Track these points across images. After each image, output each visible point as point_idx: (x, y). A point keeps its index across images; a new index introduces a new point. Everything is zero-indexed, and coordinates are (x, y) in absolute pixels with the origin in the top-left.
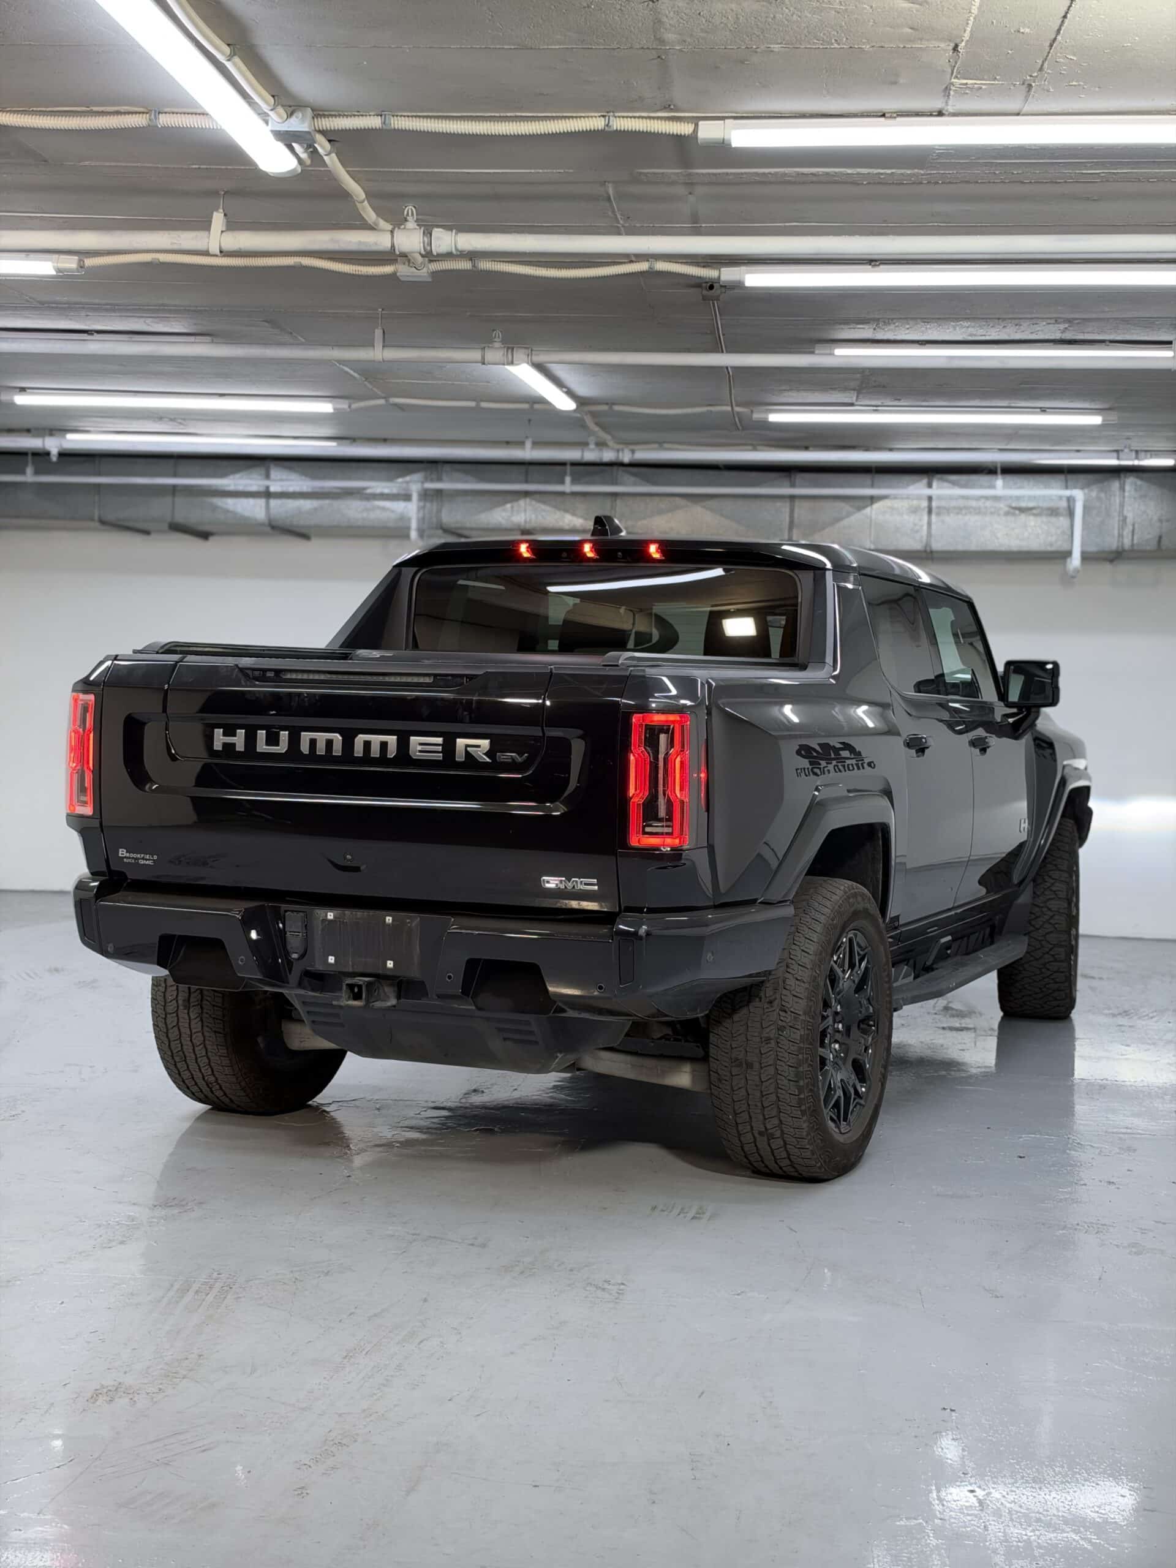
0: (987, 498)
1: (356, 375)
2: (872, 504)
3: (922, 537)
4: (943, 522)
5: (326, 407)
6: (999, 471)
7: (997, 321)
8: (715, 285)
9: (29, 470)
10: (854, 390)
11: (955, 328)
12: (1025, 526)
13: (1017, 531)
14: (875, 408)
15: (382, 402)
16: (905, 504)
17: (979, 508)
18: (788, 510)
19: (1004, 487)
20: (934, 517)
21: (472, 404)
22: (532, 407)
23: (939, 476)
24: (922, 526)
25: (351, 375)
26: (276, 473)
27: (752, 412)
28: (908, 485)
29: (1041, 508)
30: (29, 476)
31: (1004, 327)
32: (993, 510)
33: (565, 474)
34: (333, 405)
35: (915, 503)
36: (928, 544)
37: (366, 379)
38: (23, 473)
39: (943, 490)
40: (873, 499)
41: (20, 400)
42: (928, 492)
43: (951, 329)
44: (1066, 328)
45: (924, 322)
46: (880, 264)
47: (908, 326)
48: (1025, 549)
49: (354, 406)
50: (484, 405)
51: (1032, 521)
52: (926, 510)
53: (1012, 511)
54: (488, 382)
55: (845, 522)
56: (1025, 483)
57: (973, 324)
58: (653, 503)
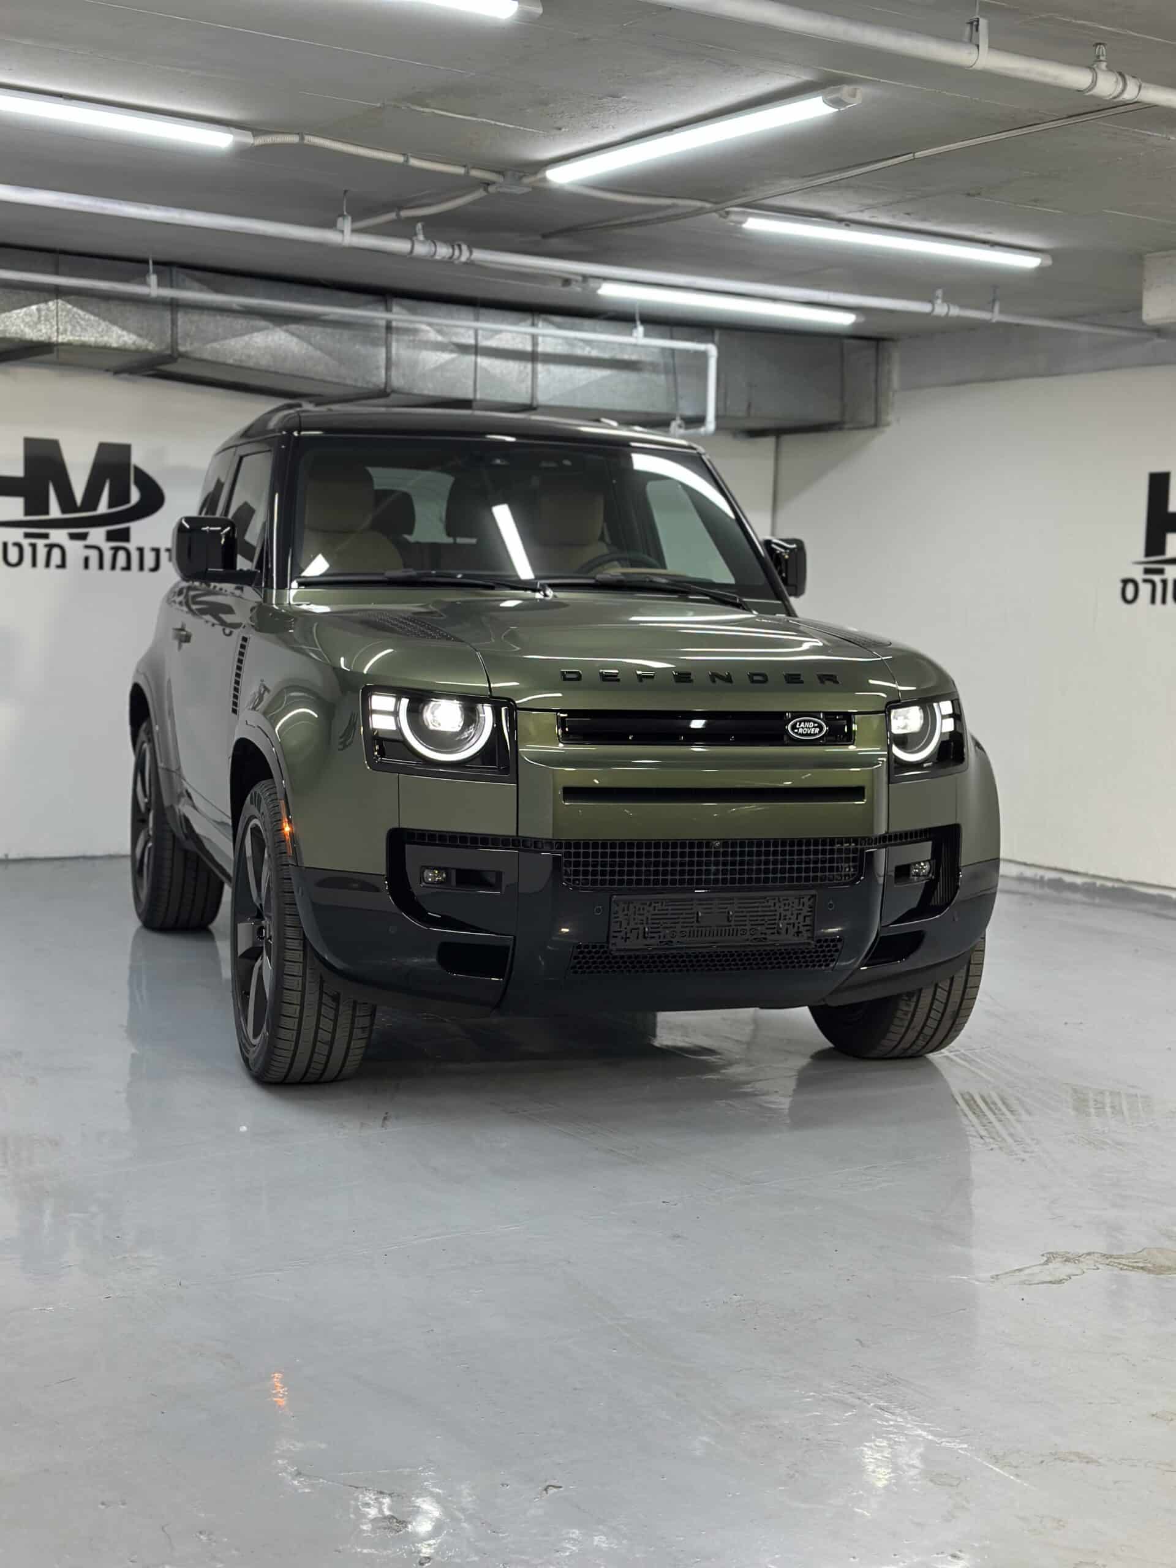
0: (591, 346)
3: (527, 388)
6: (637, 318)
12: (628, 382)
13: (621, 387)
17: (584, 358)
18: (384, 345)
20: (540, 367)
23: (543, 316)
24: (527, 377)
29: (644, 362)
34: (235, 137)
36: (533, 397)
48: (629, 408)
52: (532, 355)
53: (616, 363)
58: (226, 321)
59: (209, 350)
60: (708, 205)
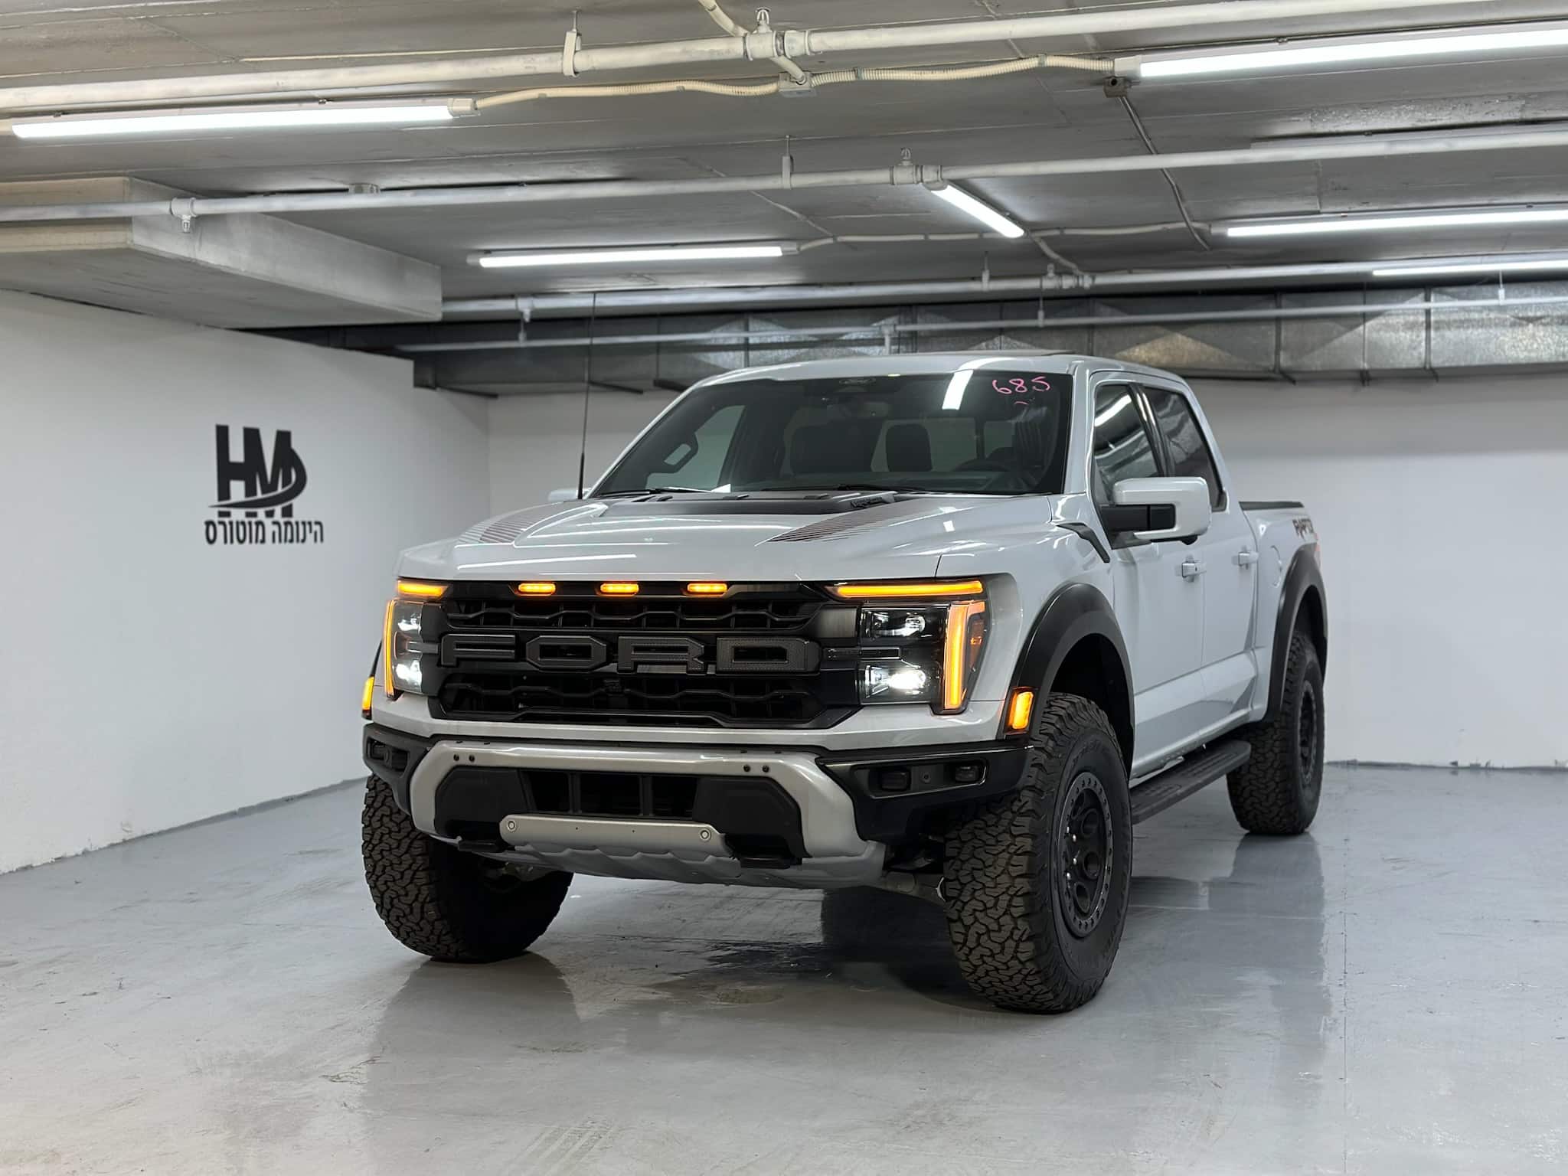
0: (1489, 309)
1: (794, 213)
2: (1365, 321)
3: (1420, 354)
4: (1443, 337)
5: (775, 251)
6: (1501, 281)
7: (1442, 101)
8: (1117, 79)
9: (522, 336)
10: (1313, 194)
11: (1399, 112)
12: (1533, 336)
13: (1525, 342)
14: (1342, 214)
15: (830, 241)
16: (1401, 320)
17: (1483, 319)
18: (1274, 333)
19: (1507, 296)
20: (1433, 333)
21: (921, 237)
22: (981, 236)
23: (1437, 289)
24: (1420, 342)
25: (791, 214)
26: (754, 325)
27: (1210, 226)
28: (1403, 301)
29: (1552, 318)
30: (522, 342)
31: (1454, 108)
32: (1497, 321)
33: (1038, 308)
34: (782, 248)
35: (1411, 318)
36: (1427, 360)
37: (808, 217)
38: (516, 339)
39: (1441, 304)
40: (1365, 317)
41: (486, 262)
42: (1427, 305)
43: (1397, 115)
44: (1524, 106)
45: (1364, 108)
46: (1289, 40)
47: (1346, 115)
48: (1536, 361)
49: (803, 248)
50: (932, 237)
51: (1541, 332)
52: (1424, 325)
53: (1518, 321)
54: (929, 212)
55: (1336, 342)
56: (1533, 291)
57: (1418, 107)
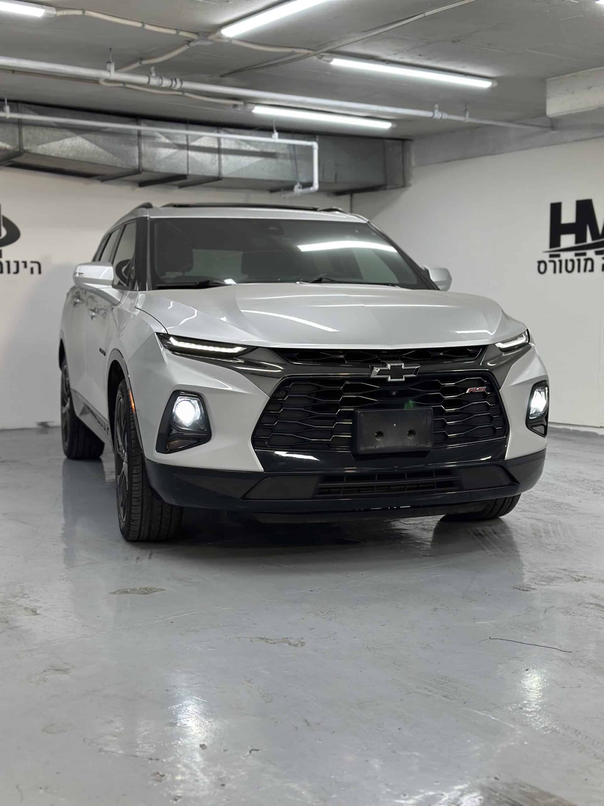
3: (216, 168)
4: (227, 158)
6: (275, 129)
13: (267, 167)
20: (223, 156)
22: (178, 33)
24: (216, 162)
27: (322, 56)
34: (45, 11)
36: (220, 172)
39: (226, 136)
42: (218, 136)
48: (272, 178)
49: (60, 13)
50: (147, 27)
52: (218, 150)
58: (48, 132)
59: (40, 149)
60: (311, 52)
